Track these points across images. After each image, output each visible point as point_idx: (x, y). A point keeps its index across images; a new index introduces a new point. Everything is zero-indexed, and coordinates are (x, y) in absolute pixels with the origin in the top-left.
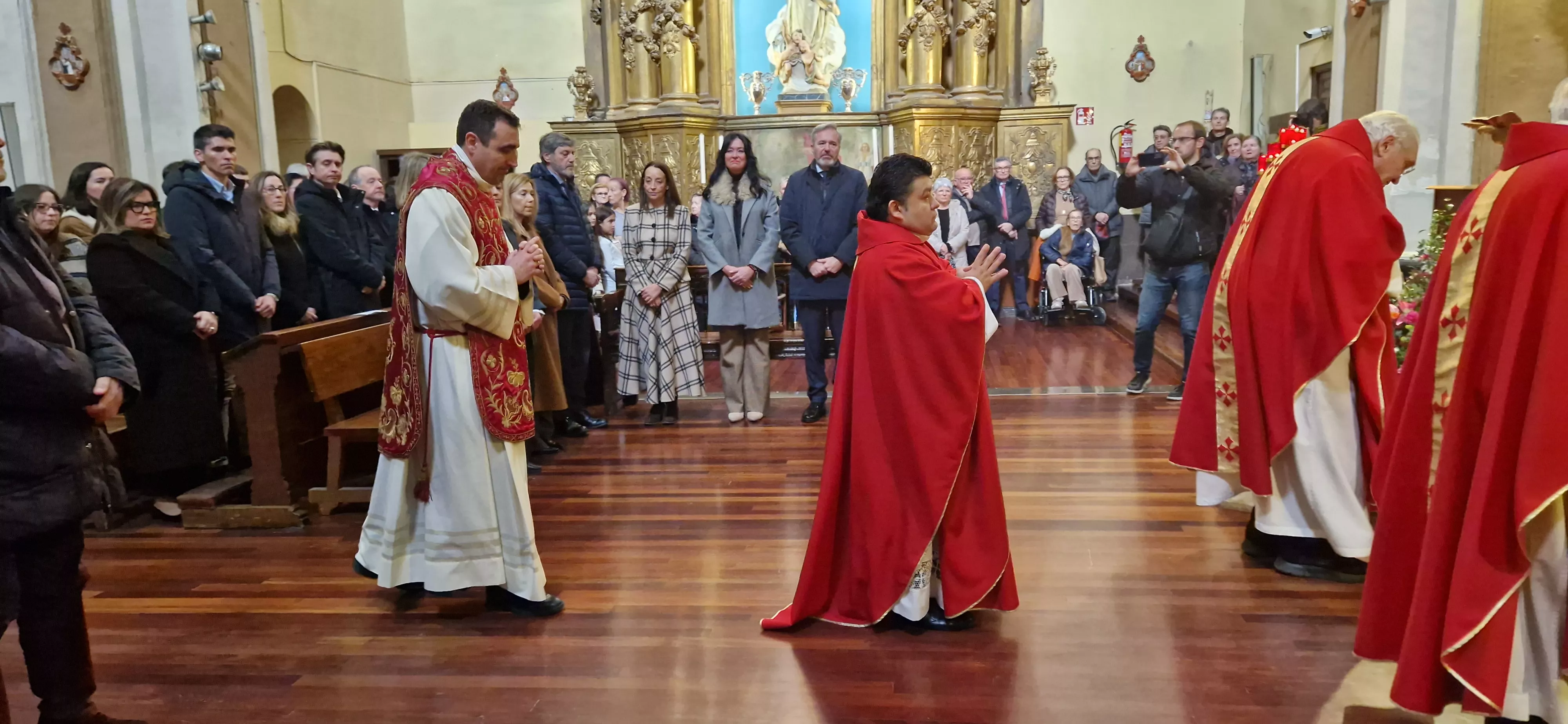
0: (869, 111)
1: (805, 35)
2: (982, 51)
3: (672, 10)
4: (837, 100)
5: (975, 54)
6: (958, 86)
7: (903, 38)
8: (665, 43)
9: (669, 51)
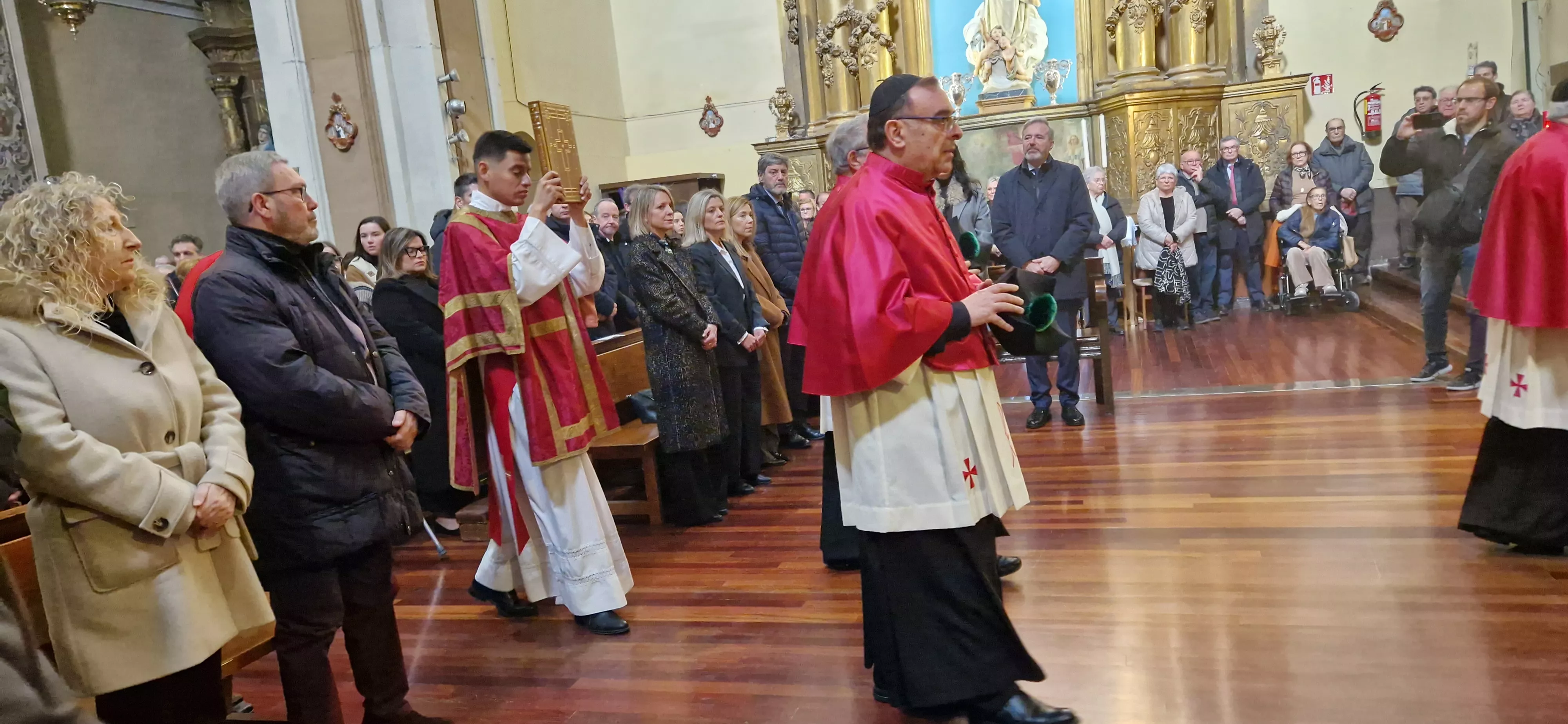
0: (1077, 102)
1: (1004, 31)
2: (1200, 26)
3: (869, 22)
4: (1041, 94)
5: (1193, 29)
6: (1173, 66)
7: (1112, 22)
8: (862, 55)
9: (867, 63)
